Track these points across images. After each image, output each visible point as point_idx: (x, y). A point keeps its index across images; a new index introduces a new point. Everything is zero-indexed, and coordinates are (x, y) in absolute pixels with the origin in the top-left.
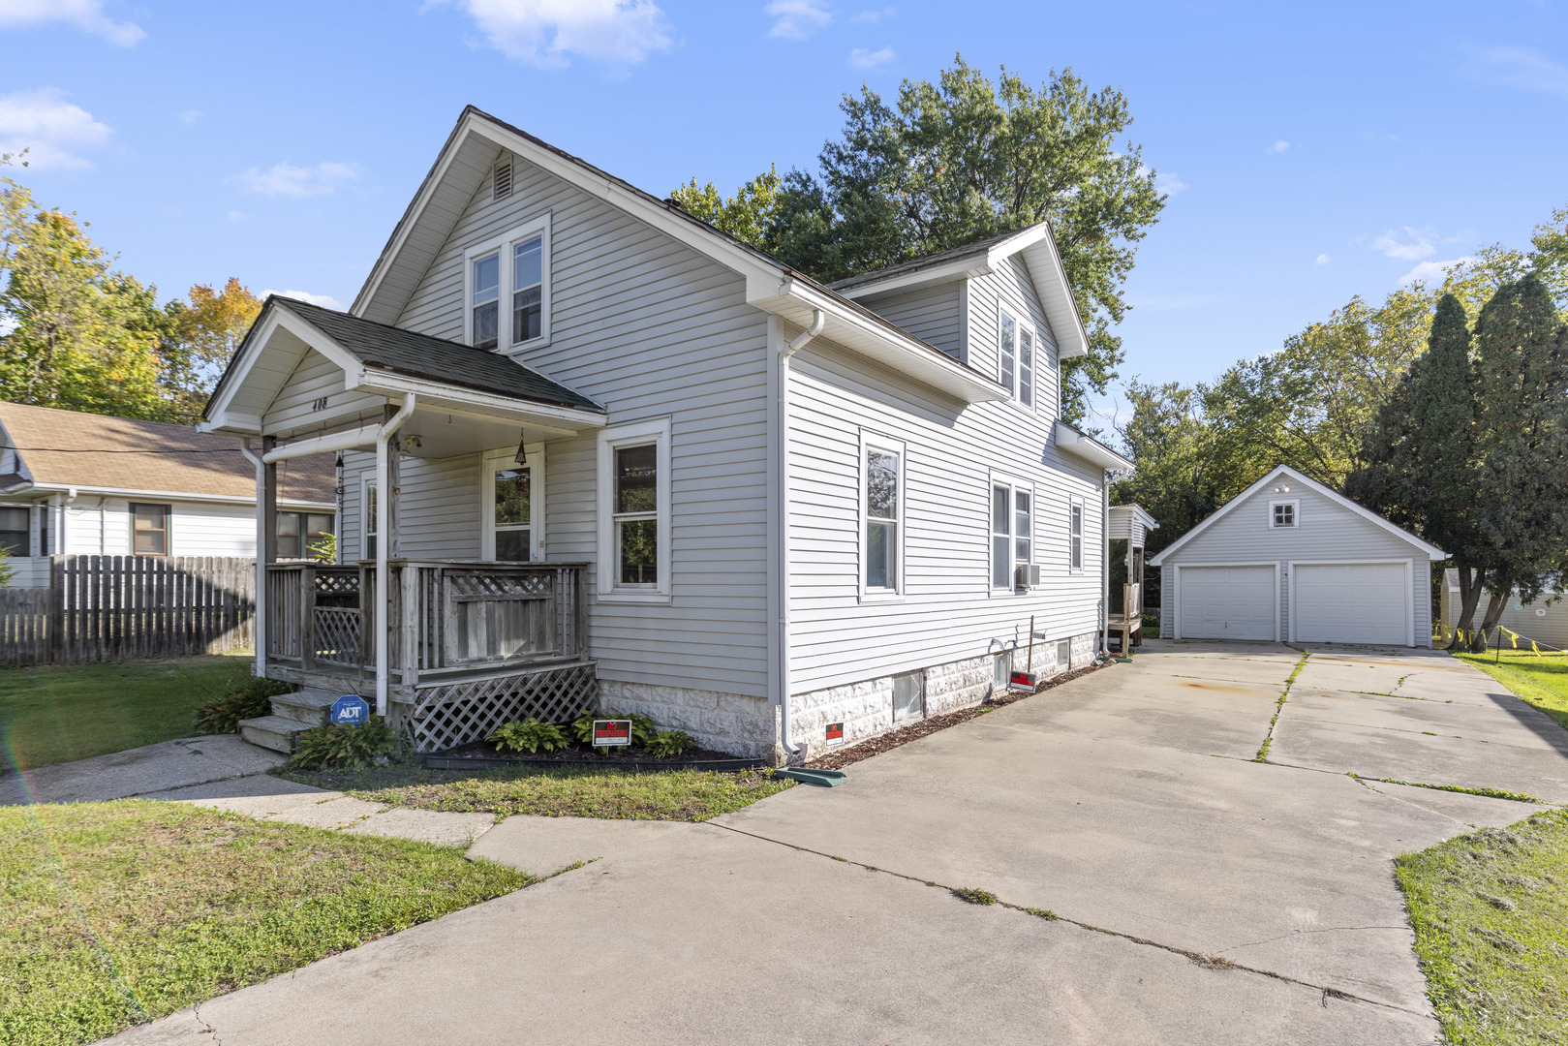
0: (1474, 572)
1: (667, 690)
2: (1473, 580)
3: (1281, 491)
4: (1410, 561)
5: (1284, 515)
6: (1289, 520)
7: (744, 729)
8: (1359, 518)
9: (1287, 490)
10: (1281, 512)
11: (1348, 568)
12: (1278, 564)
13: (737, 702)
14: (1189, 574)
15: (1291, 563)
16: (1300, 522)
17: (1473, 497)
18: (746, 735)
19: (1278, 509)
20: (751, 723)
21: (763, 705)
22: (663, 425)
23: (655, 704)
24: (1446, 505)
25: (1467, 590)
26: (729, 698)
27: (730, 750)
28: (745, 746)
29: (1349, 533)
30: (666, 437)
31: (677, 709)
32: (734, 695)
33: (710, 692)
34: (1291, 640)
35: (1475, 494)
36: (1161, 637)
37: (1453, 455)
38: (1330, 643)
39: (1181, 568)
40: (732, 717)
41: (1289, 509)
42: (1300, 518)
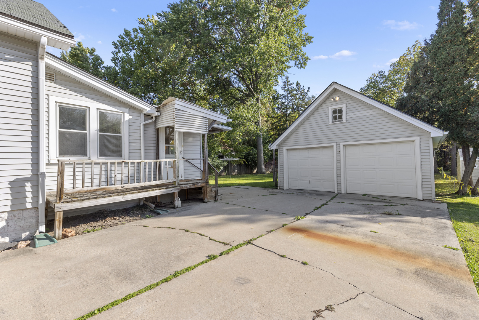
0: (471, 150)
2: (471, 154)
3: (335, 100)
4: (417, 139)
5: (337, 115)
6: (341, 117)
8: (382, 112)
9: (337, 99)
10: (336, 113)
11: (377, 146)
12: (334, 145)
14: (292, 153)
15: (342, 144)
16: (346, 118)
17: (468, 101)
19: (334, 112)
24: (451, 108)
25: (467, 159)
29: (376, 123)
34: (343, 192)
35: (470, 99)
36: (278, 188)
37: (455, 77)
38: (366, 195)
39: (288, 150)
41: (340, 111)
42: (346, 116)
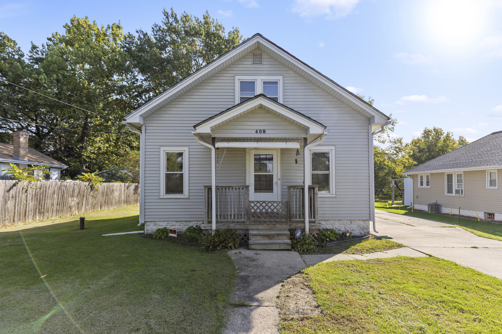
1: (333, 221)
7: (361, 229)
13: (358, 222)
18: (361, 230)
20: (363, 227)
21: (367, 222)
22: (333, 148)
23: (328, 225)
26: (355, 221)
27: (356, 235)
28: (361, 233)
30: (334, 151)
31: (336, 226)
32: (357, 220)
33: (348, 220)
40: (356, 226)
